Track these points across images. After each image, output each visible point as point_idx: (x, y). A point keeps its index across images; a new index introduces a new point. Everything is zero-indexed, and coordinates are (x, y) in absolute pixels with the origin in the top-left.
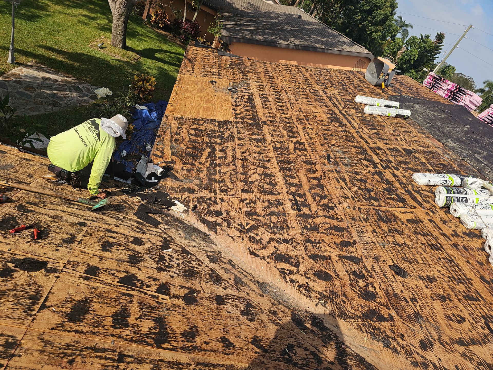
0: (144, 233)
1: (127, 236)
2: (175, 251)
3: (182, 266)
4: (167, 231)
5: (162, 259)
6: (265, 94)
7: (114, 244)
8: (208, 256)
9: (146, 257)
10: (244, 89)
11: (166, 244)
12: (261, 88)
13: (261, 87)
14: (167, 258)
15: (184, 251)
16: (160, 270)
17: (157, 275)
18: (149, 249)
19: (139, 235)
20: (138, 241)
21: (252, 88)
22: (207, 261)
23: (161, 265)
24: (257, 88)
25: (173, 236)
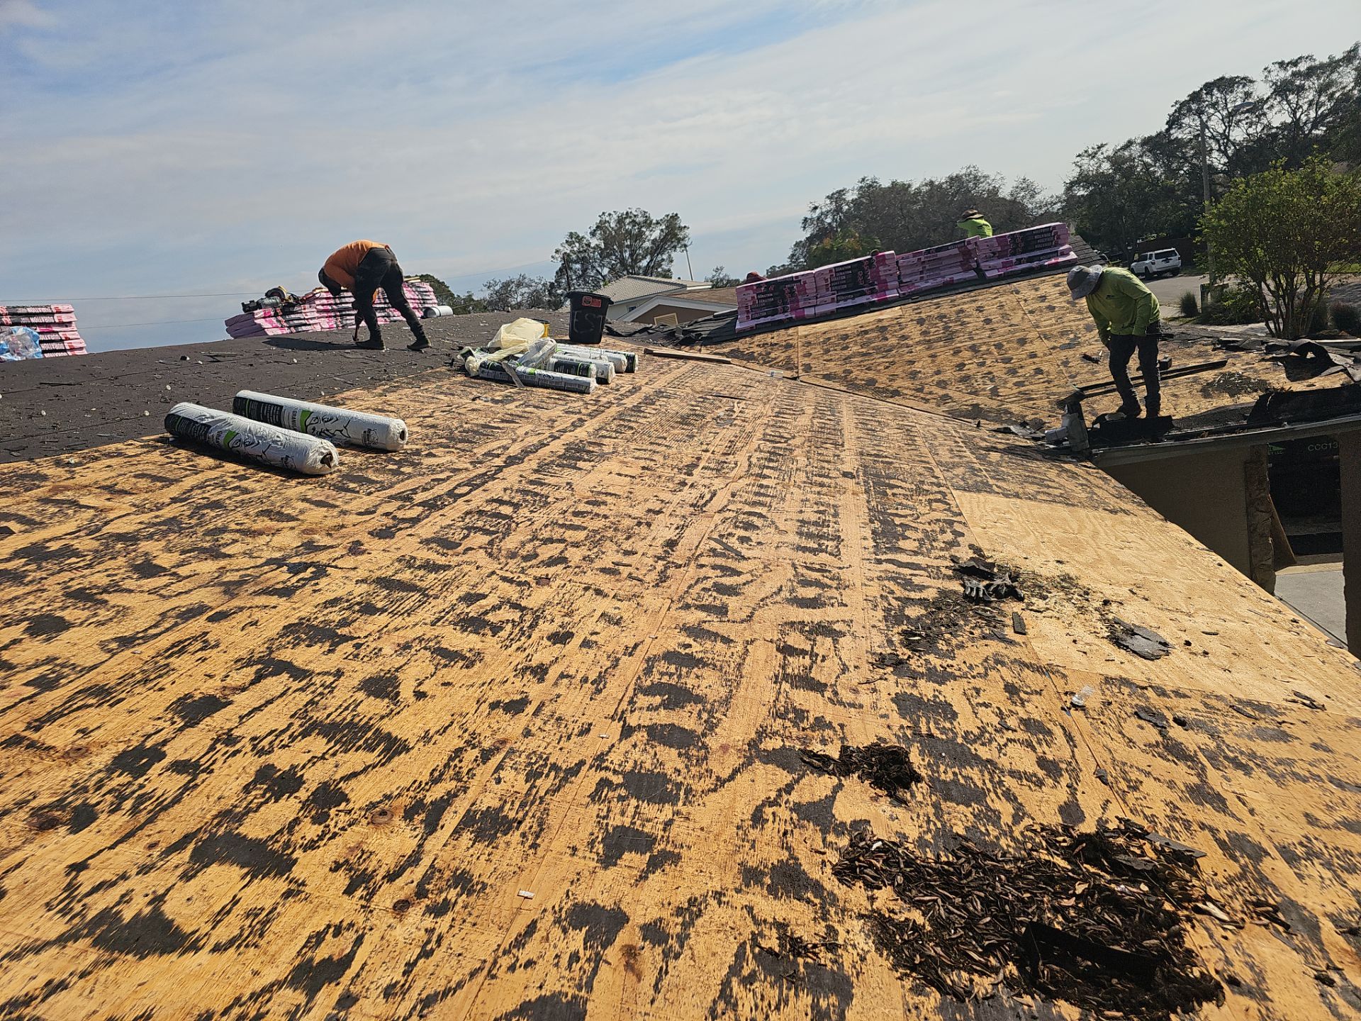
0: (1019, 393)
1: (1031, 384)
2: (984, 390)
3: (973, 381)
4: (1000, 403)
5: (992, 380)
6: (805, 549)
7: (1034, 376)
8: (951, 398)
9: (1005, 376)
10: (922, 588)
11: (994, 392)
12: (817, 583)
13: (811, 592)
14: (988, 382)
15: (976, 393)
16: (990, 373)
17: (990, 369)
18: (1006, 382)
19: (1022, 389)
20: (1018, 384)
21: (874, 590)
22: (951, 393)
23: (990, 376)
24: (842, 586)
25: (991, 401)
